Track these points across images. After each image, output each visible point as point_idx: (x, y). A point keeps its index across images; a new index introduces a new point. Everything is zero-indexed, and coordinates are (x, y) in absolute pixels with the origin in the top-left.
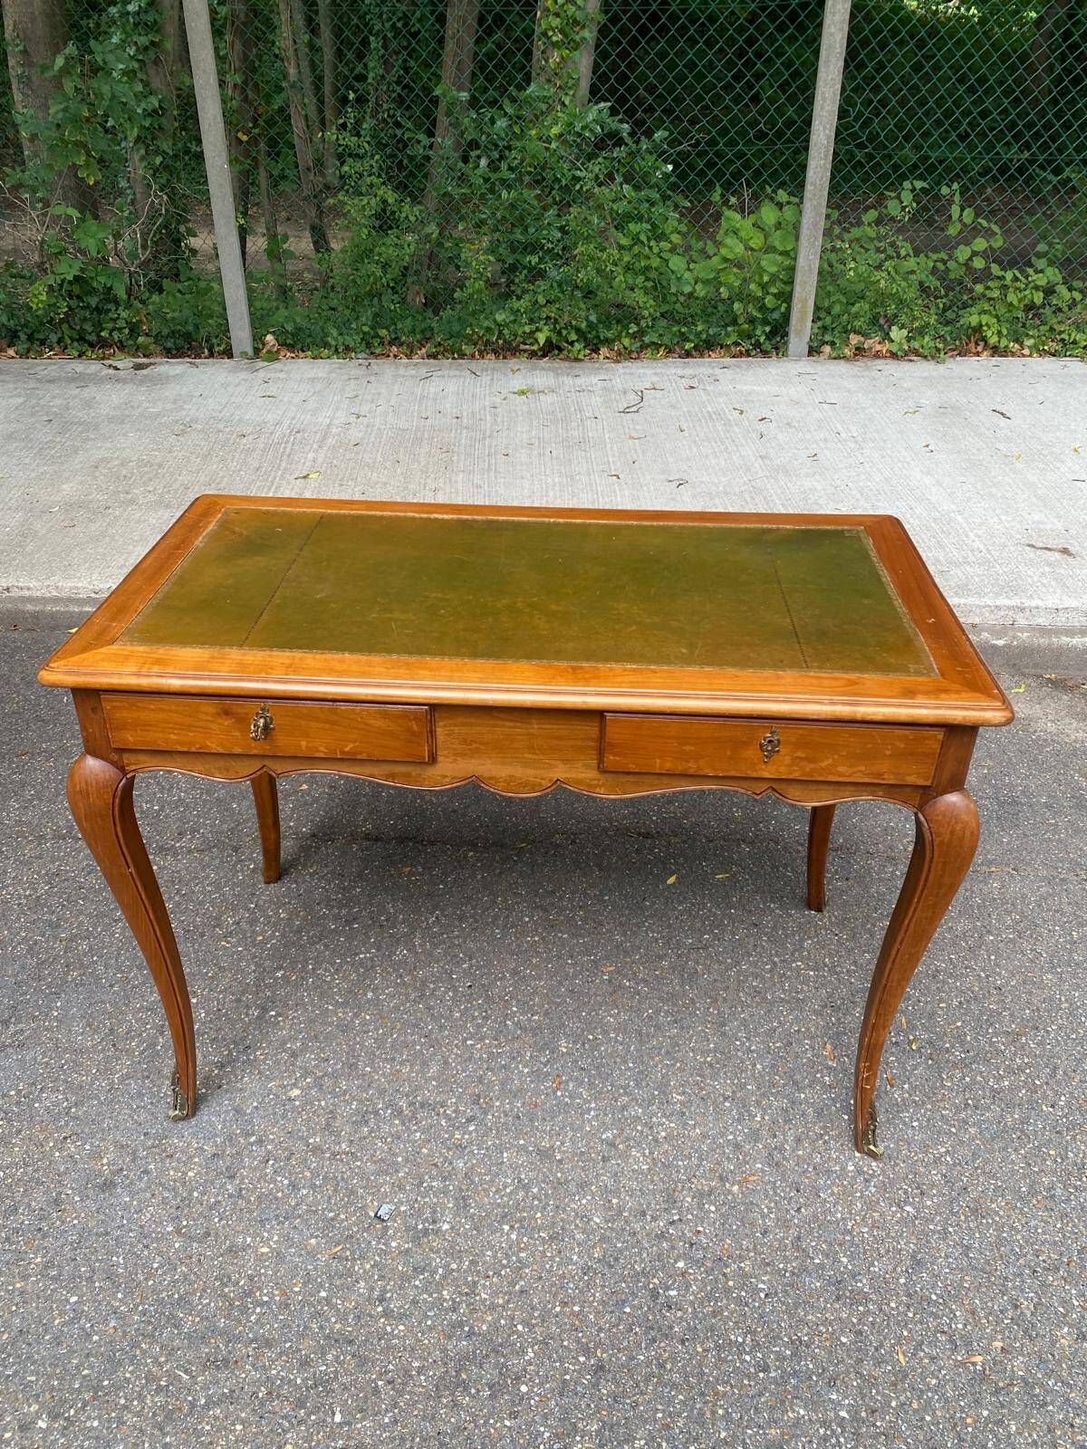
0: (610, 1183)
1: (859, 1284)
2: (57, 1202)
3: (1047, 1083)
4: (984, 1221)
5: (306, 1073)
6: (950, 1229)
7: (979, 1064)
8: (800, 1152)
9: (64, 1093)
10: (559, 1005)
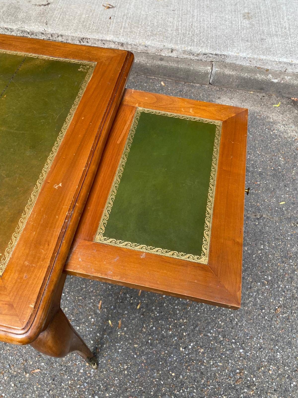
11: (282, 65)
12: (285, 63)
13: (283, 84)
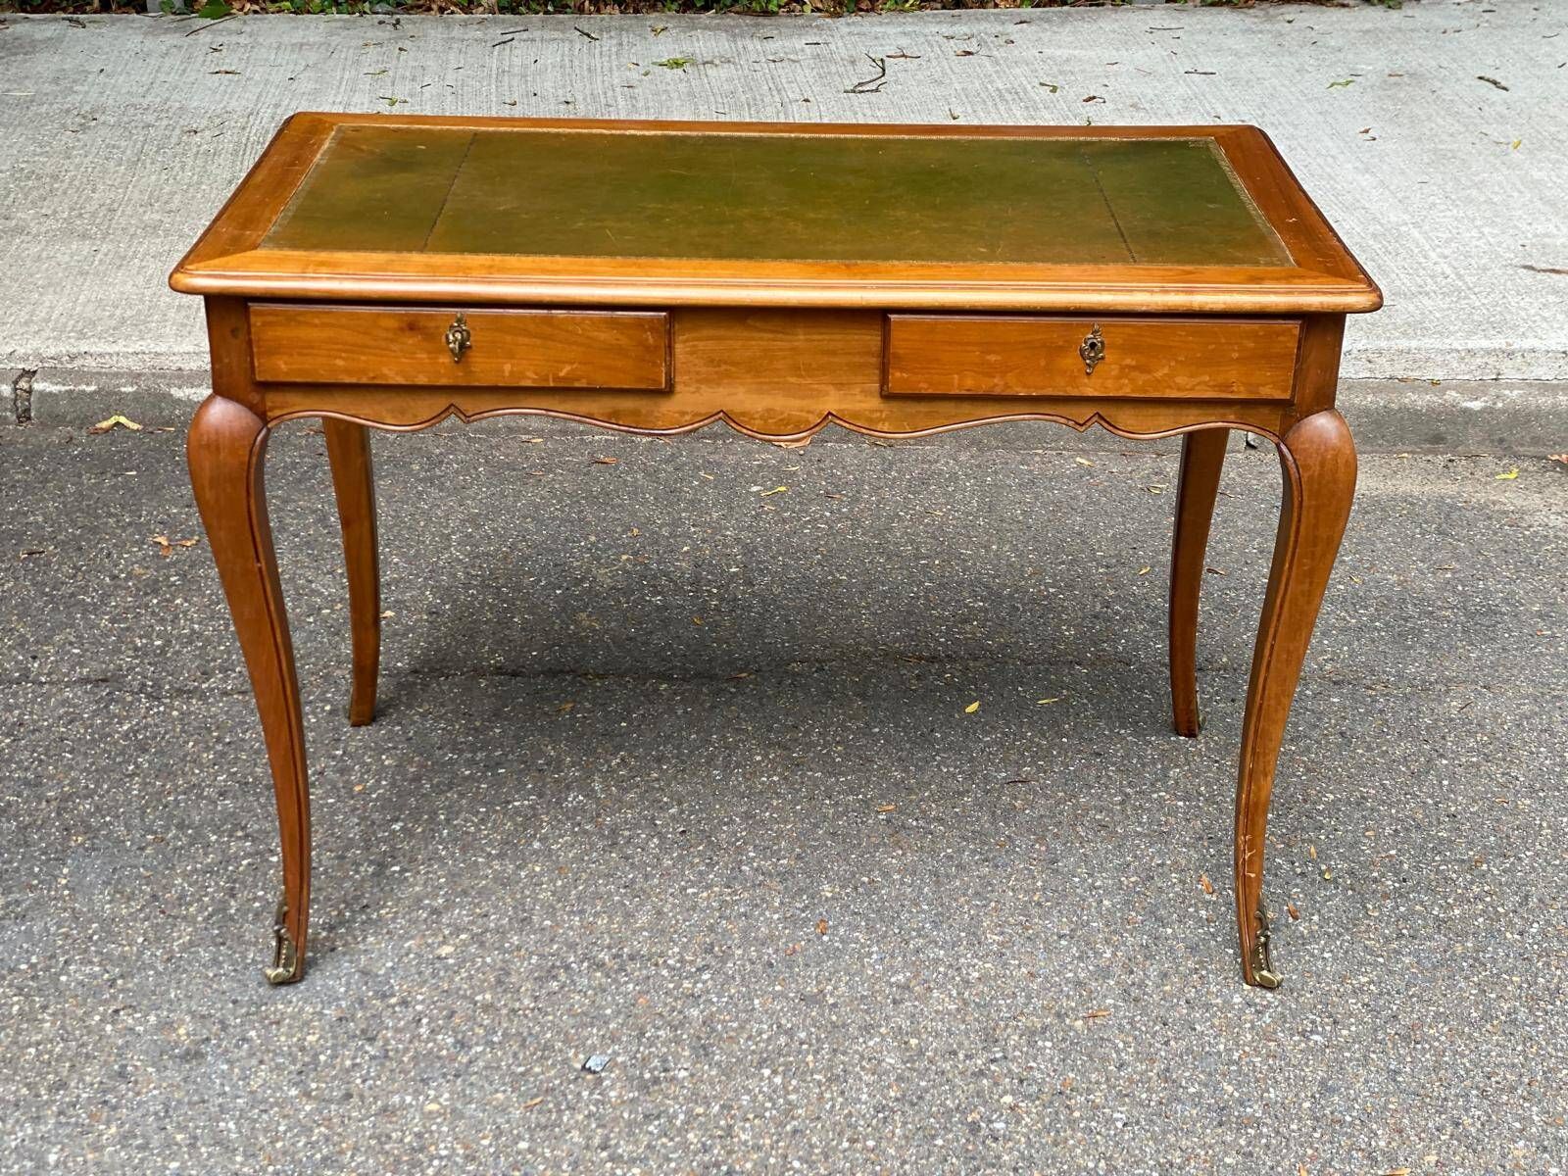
0: (906, 1025)
1: (1248, 1110)
2: (122, 1075)
3: (1515, 912)
4: (1419, 1046)
5: (458, 930)
6: (1373, 1056)
7: (1419, 893)
8: (1168, 988)
9: (100, 965)
10: (816, 848)
11: (1479, 361)
12: (1488, 352)
13: (1503, 411)
